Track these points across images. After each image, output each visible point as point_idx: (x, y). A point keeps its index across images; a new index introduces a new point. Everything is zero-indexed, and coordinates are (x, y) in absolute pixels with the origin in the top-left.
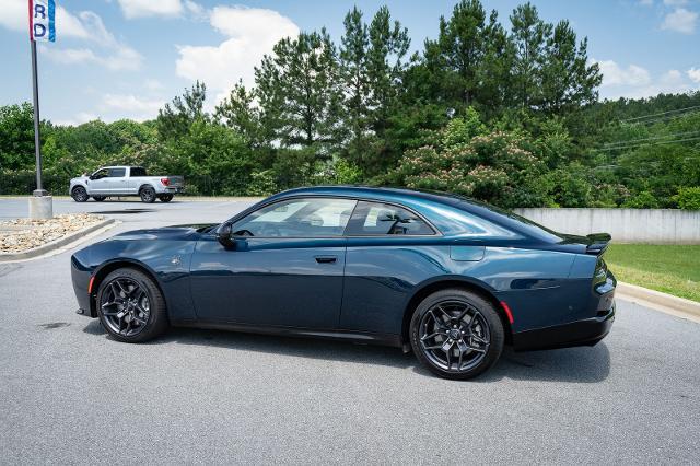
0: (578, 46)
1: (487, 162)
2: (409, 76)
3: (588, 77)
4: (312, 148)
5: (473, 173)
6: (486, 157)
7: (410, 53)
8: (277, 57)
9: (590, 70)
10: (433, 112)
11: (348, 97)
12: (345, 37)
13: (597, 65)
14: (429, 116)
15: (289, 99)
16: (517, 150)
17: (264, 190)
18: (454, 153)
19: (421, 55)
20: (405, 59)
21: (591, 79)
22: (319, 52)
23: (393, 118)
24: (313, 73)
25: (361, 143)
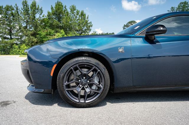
0: (86, 17)
2: (43, 21)
3: (89, 25)
4: (12, 41)
7: (43, 14)
9: (89, 23)
13: (91, 22)
14: (50, 32)
20: (41, 16)
21: (90, 25)
22: (14, 11)
23: (39, 32)
25: (30, 39)
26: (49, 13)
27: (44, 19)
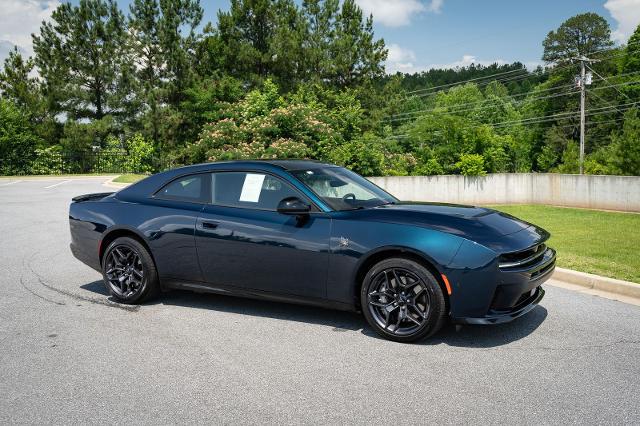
0: (364, 21)
1: (287, 135)
2: (203, 47)
3: (375, 52)
4: (103, 121)
5: (274, 145)
6: (286, 129)
7: (203, 24)
8: (57, 24)
9: (376, 45)
10: (231, 85)
11: (140, 68)
12: (133, 5)
13: (382, 41)
14: (226, 89)
15: (74, 69)
16: (316, 123)
17: (51, 167)
18: (255, 125)
19: (215, 26)
20: (198, 30)
21: (378, 53)
22: (105, 20)
23: (189, 91)
24: (100, 42)
25: (156, 116)
26: (221, 17)
27: (207, 39)
